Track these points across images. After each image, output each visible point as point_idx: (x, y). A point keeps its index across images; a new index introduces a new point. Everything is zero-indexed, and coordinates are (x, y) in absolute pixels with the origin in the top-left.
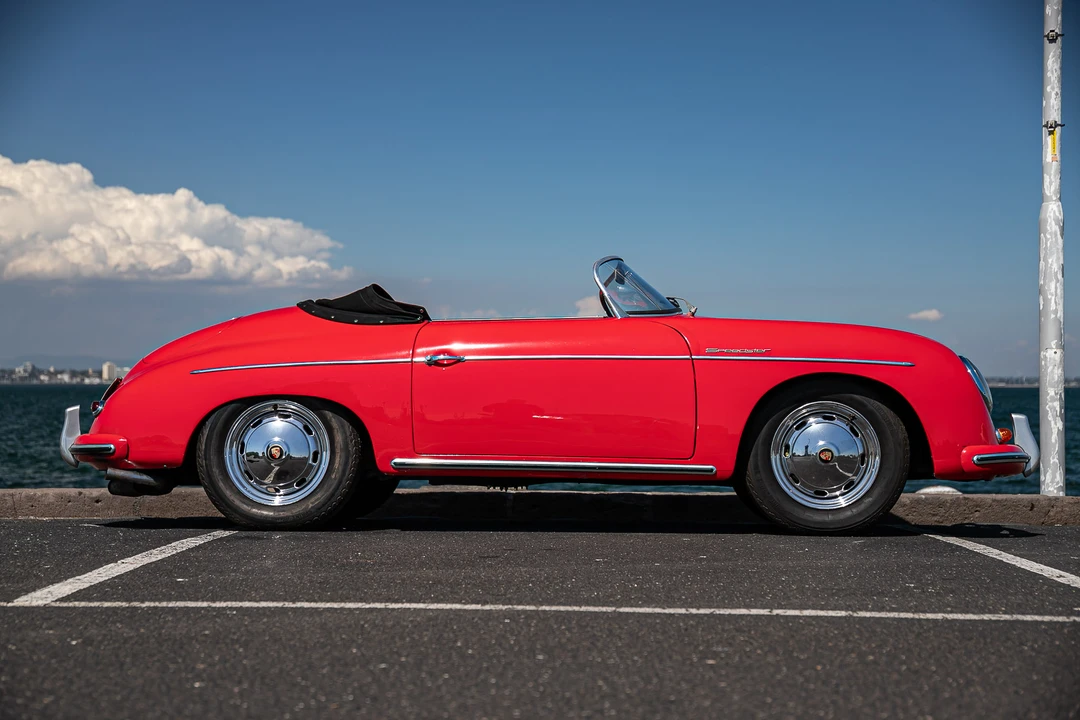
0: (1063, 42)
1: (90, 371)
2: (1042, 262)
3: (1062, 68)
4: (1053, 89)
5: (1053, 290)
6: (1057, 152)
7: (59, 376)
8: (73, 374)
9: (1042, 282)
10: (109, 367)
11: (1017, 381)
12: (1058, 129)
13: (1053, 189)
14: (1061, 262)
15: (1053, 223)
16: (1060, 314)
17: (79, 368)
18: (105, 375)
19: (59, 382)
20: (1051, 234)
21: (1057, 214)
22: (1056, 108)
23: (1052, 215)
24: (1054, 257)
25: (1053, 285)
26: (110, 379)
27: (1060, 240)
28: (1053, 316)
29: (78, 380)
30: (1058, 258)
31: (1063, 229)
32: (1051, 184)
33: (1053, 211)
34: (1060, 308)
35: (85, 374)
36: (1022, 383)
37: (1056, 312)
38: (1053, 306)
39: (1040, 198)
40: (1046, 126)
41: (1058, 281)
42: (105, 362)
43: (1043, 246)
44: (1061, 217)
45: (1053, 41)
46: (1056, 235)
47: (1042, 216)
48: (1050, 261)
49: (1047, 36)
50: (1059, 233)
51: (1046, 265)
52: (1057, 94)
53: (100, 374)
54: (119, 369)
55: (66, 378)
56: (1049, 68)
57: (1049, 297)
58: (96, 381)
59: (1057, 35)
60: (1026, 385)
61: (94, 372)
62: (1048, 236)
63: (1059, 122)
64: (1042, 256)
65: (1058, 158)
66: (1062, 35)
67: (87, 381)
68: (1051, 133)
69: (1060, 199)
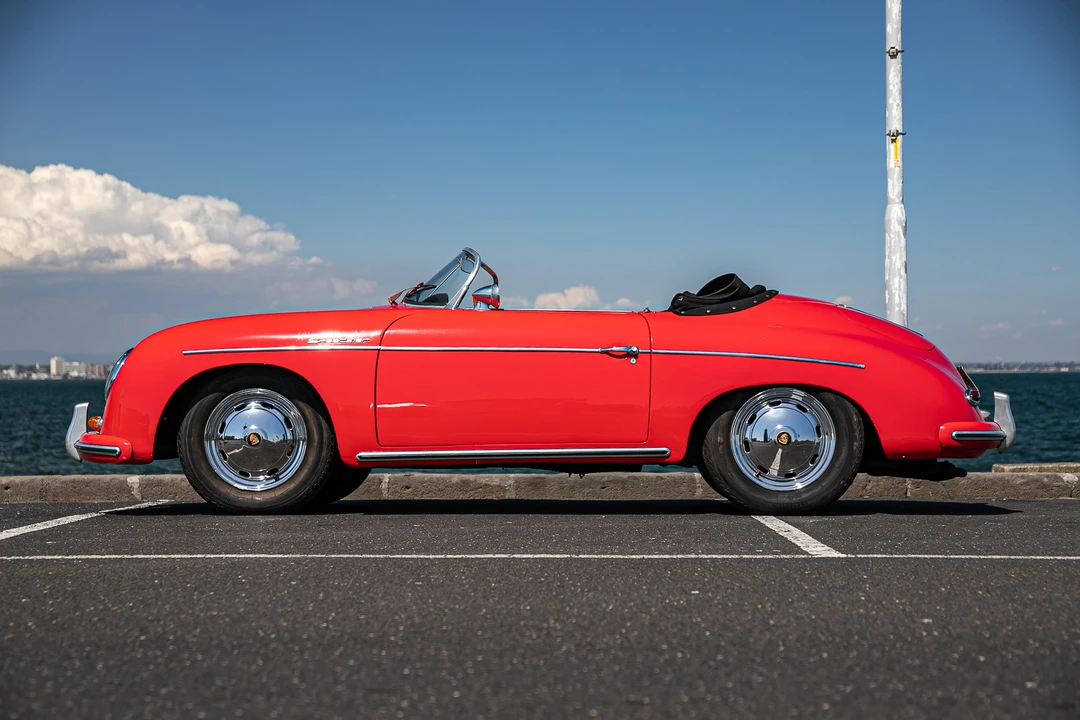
0: (903, 58)
1: (38, 366)
2: (887, 260)
3: (902, 82)
4: (894, 100)
5: (897, 285)
6: (899, 158)
7: (5, 372)
8: (20, 369)
9: (887, 278)
10: (57, 361)
11: (996, 367)
12: (900, 138)
13: (896, 192)
14: (904, 259)
15: (896, 224)
16: (904, 307)
17: (26, 363)
18: (53, 370)
19: (4, 377)
20: (894, 233)
21: (900, 215)
22: (898, 118)
23: (895, 216)
24: (898, 255)
25: (896, 281)
26: (58, 374)
27: (903, 240)
28: (897, 309)
29: (25, 375)
30: (901, 256)
31: (905, 229)
32: (894, 187)
33: (896, 212)
34: (904, 302)
35: (32, 369)
36: (1001, 368)
37: (900, 305)
38: (897, 300)
39: (884, 201)
40: (889, 135)
41: (901, 277)
42: (53, 356)
43: (887, 245)
44: (904, 218)
45: (893, 56)
46: (899, 235)
47: (887, 218)
48: (894, 258)
49: (889, 52)
50: (901, 233)
51: (891, 263)
52: (898, 105)
53: (48, 369)
54: (67, 364)
55: (12, 374)
56: (891, 82)
57: (894, 291)
58: (44, 376)
59: (898, 52)
60: (1005, 371)
61: (41, 367)
62: (892, 236)
63: (900, 131)
64: (887, 254)
65: (900, 164)
66: (902, 51)
67: (34, 376)
68: (894, 141)
69: (903, 202)
